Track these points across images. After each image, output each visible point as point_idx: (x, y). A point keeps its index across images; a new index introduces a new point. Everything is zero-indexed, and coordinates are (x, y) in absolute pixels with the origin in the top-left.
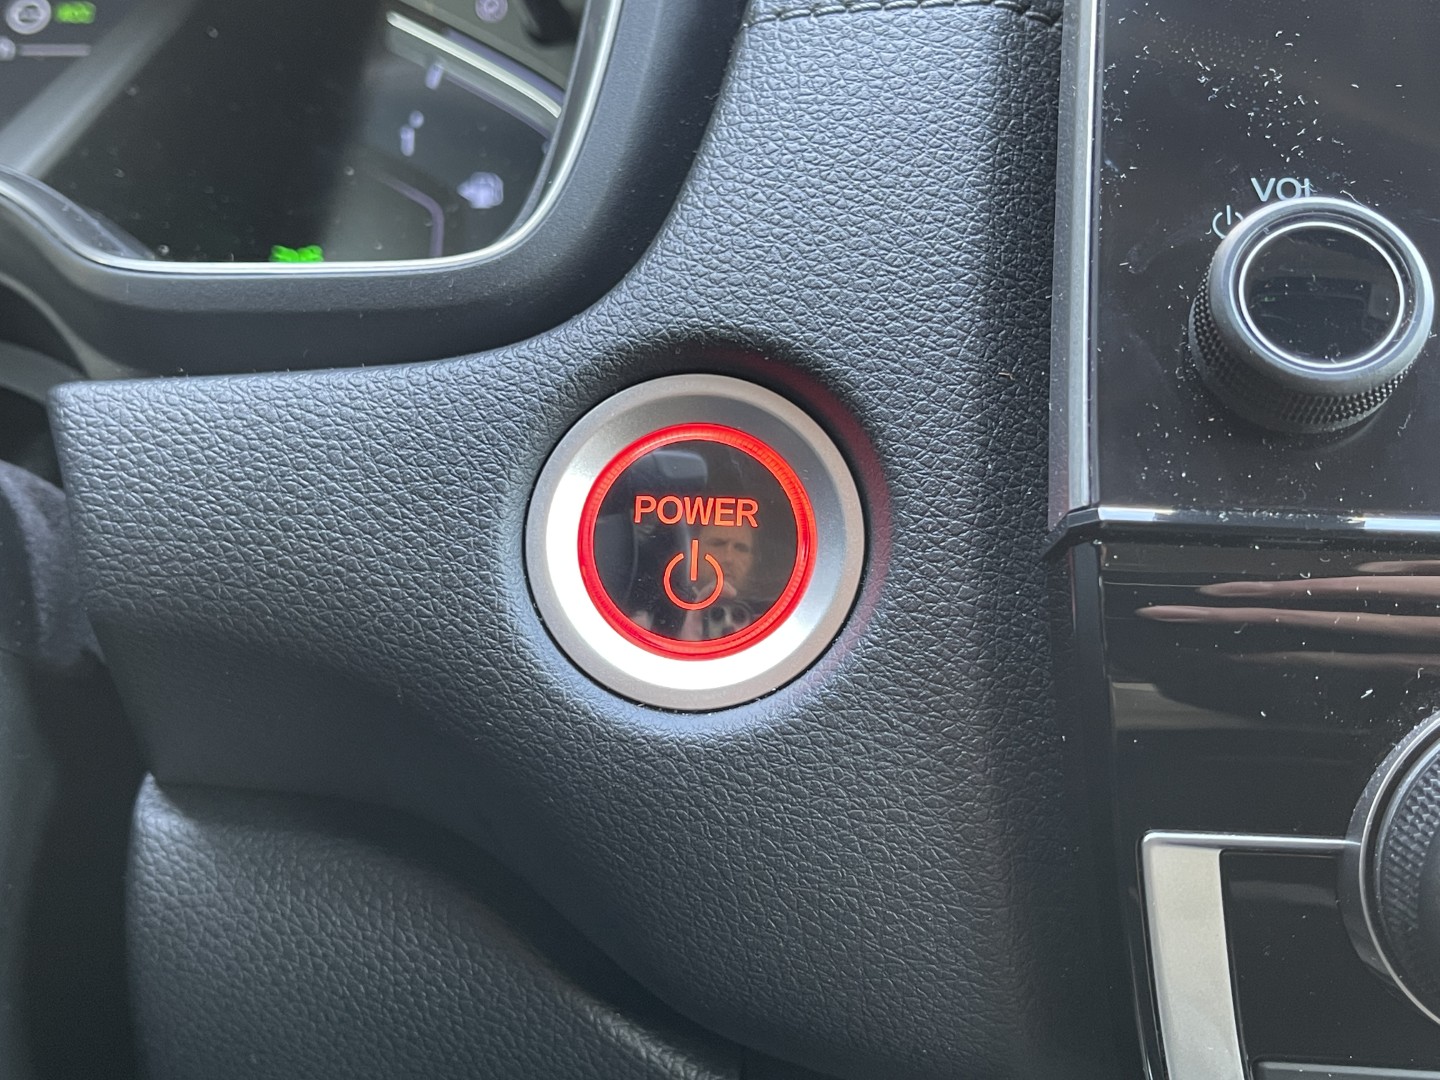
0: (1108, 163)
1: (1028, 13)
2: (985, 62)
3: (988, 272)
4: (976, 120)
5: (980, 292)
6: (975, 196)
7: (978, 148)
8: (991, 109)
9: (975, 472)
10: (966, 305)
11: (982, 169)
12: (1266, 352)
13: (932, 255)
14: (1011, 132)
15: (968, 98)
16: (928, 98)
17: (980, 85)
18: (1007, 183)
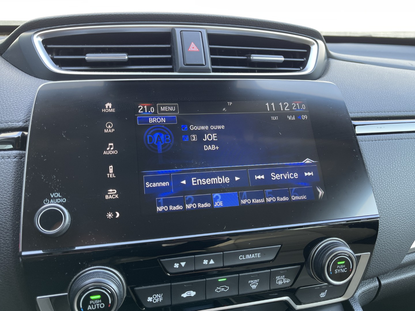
0: (26, 194)
1: (23, 158)
2: (14, 169)
3: (14, 206)
4: (12, 180)
5: (12, 210)
6: (11, 193)
7: (12, 185)
8: (14, 178)
9: (12, 240)
10: (10, 212)
11: (13, 188)
12: (40, 230)
13: (4, 204)
14: (19, 181)
15: (10, 176)
16: (4, 176)
17: (13, 173)
18: (18, 190)
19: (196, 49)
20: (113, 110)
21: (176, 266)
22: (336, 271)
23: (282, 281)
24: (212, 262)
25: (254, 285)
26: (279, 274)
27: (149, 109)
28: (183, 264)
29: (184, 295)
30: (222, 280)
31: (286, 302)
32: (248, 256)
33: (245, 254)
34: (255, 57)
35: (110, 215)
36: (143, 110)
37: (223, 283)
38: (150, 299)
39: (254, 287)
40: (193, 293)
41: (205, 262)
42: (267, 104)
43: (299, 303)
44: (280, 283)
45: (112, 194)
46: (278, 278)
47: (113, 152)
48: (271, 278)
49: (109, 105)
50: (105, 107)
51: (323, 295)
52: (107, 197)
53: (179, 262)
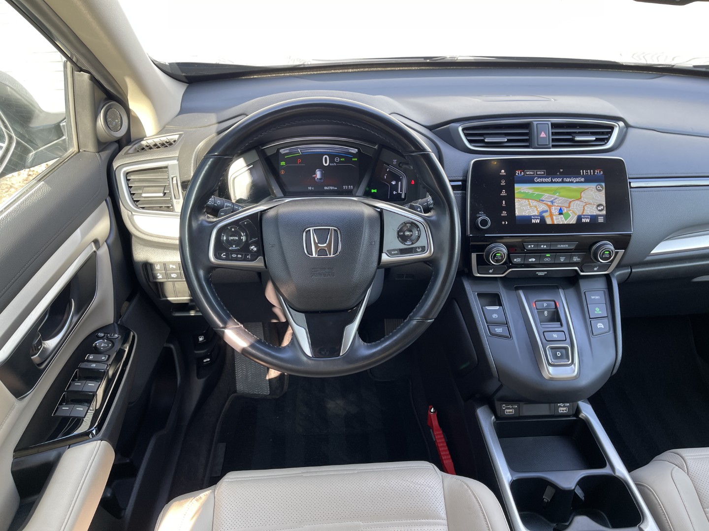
2: (461, 199)
19: (545, 136)
20: (505, 174)
21: (529, 246)
22: (604, 256)
23: (576, 259)
24: (545, 247)
25: (562, 259)
26: (575, 255)
27: (521, 173)
28: (532, 246)
29: (530, 260)
30: (548, 255)
31: (576, 270)
32: (562, 246)
33: (560, 244)
34: (578, 138)
35: (503, 223)
36: (518, 174)
37: (548, 257)
38: (515, 260)
39: (562, 260)
40: (534, 260)
41: (542, 246)
42: (581, 171)
43: (582, 271)
44: (575, 260)
45: (504, 213)
46: (574, 257)
47: (505, 195)
48: (571, 257)
49: (503, 171)
50: (501, 172)
51: (595, 269)
52: (502, 215)
53: (531, 245)
